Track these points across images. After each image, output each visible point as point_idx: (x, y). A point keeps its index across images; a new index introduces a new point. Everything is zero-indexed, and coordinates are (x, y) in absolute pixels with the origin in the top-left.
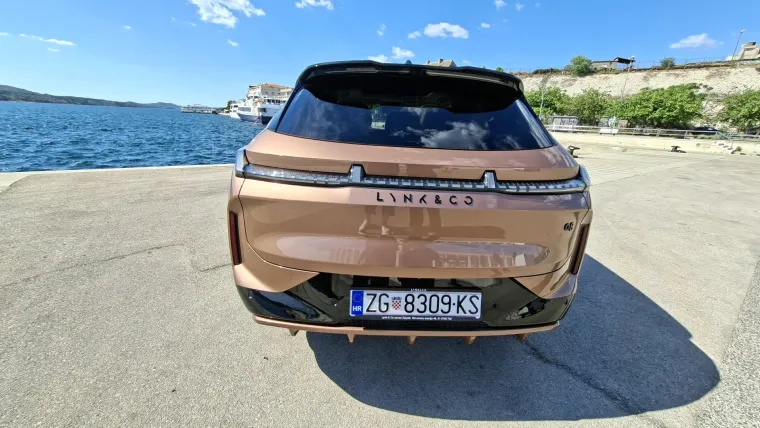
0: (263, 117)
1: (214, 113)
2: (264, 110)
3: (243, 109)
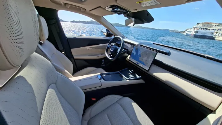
0: (195, 35)
1: (180, 32)
2: (197, 32)
3: (189, 32)
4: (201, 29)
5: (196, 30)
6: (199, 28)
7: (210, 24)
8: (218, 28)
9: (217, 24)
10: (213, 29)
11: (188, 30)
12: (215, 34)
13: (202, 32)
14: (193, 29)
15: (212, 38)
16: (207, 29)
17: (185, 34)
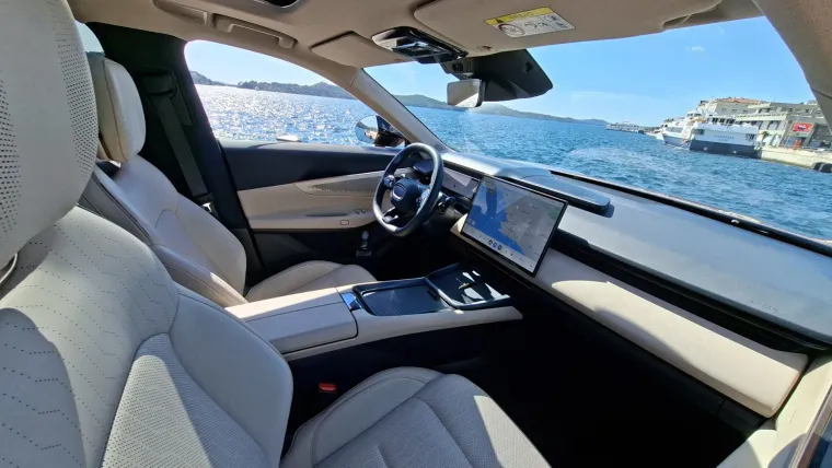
0: (694, 141)
2: (701, 132)
3: (672, 130)
4: (715, 120)
5: (696, 125)
6: (707, 116)
7: (742, 105)
9: (767, 105)
10: (754, 123)
11: (670, 125)
12: (759, 139)
13: (716, 133)
14: (687, 120)
15: (752, 153)
16: (732, 122)
17: (662, 138)
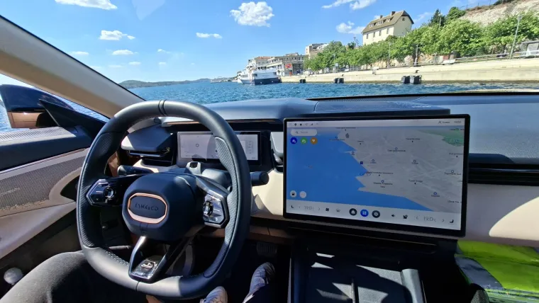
2: (256, 75)
4: (259, 68)
5: (253, 72)
6: (255, 67)
7: (265, 60)
8: (277, 64)
9: (274, 58)
10: (273, 67)
11: (241, 74)
12: (277, 74)
13: (263, 74)
14: (248, 70)
15: (278, 81)
16: (265, 68)
17: (241, 82)
